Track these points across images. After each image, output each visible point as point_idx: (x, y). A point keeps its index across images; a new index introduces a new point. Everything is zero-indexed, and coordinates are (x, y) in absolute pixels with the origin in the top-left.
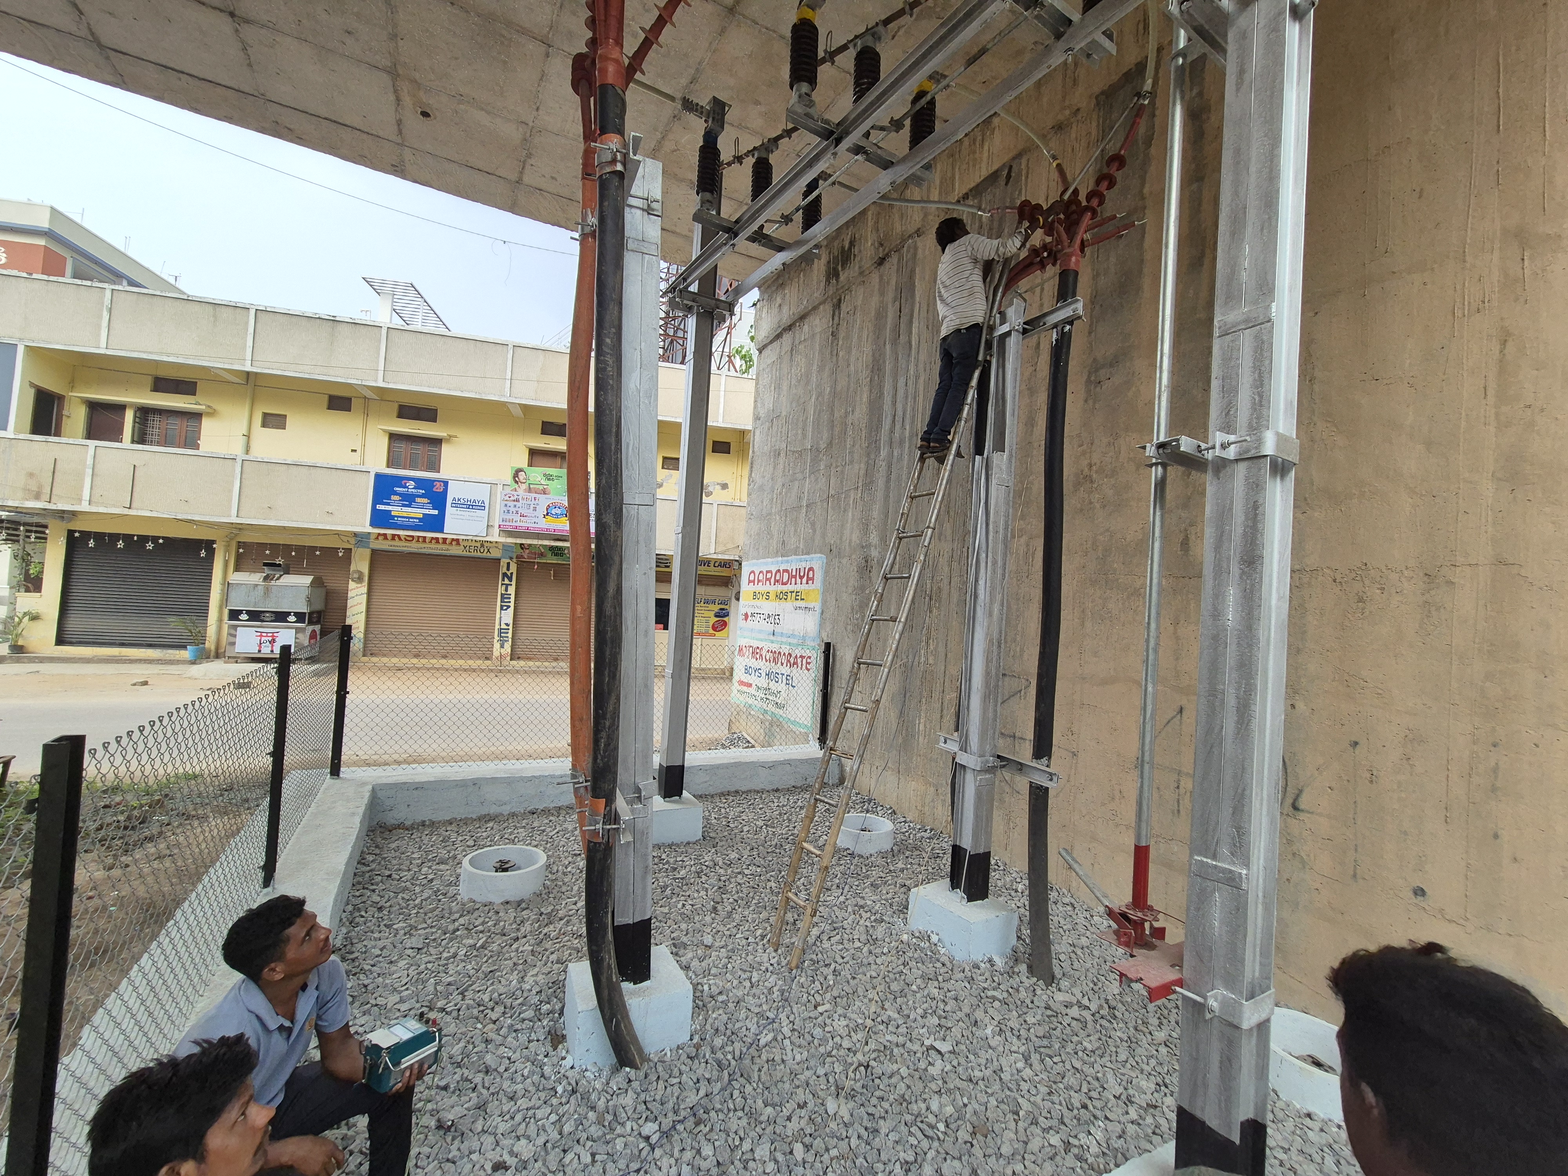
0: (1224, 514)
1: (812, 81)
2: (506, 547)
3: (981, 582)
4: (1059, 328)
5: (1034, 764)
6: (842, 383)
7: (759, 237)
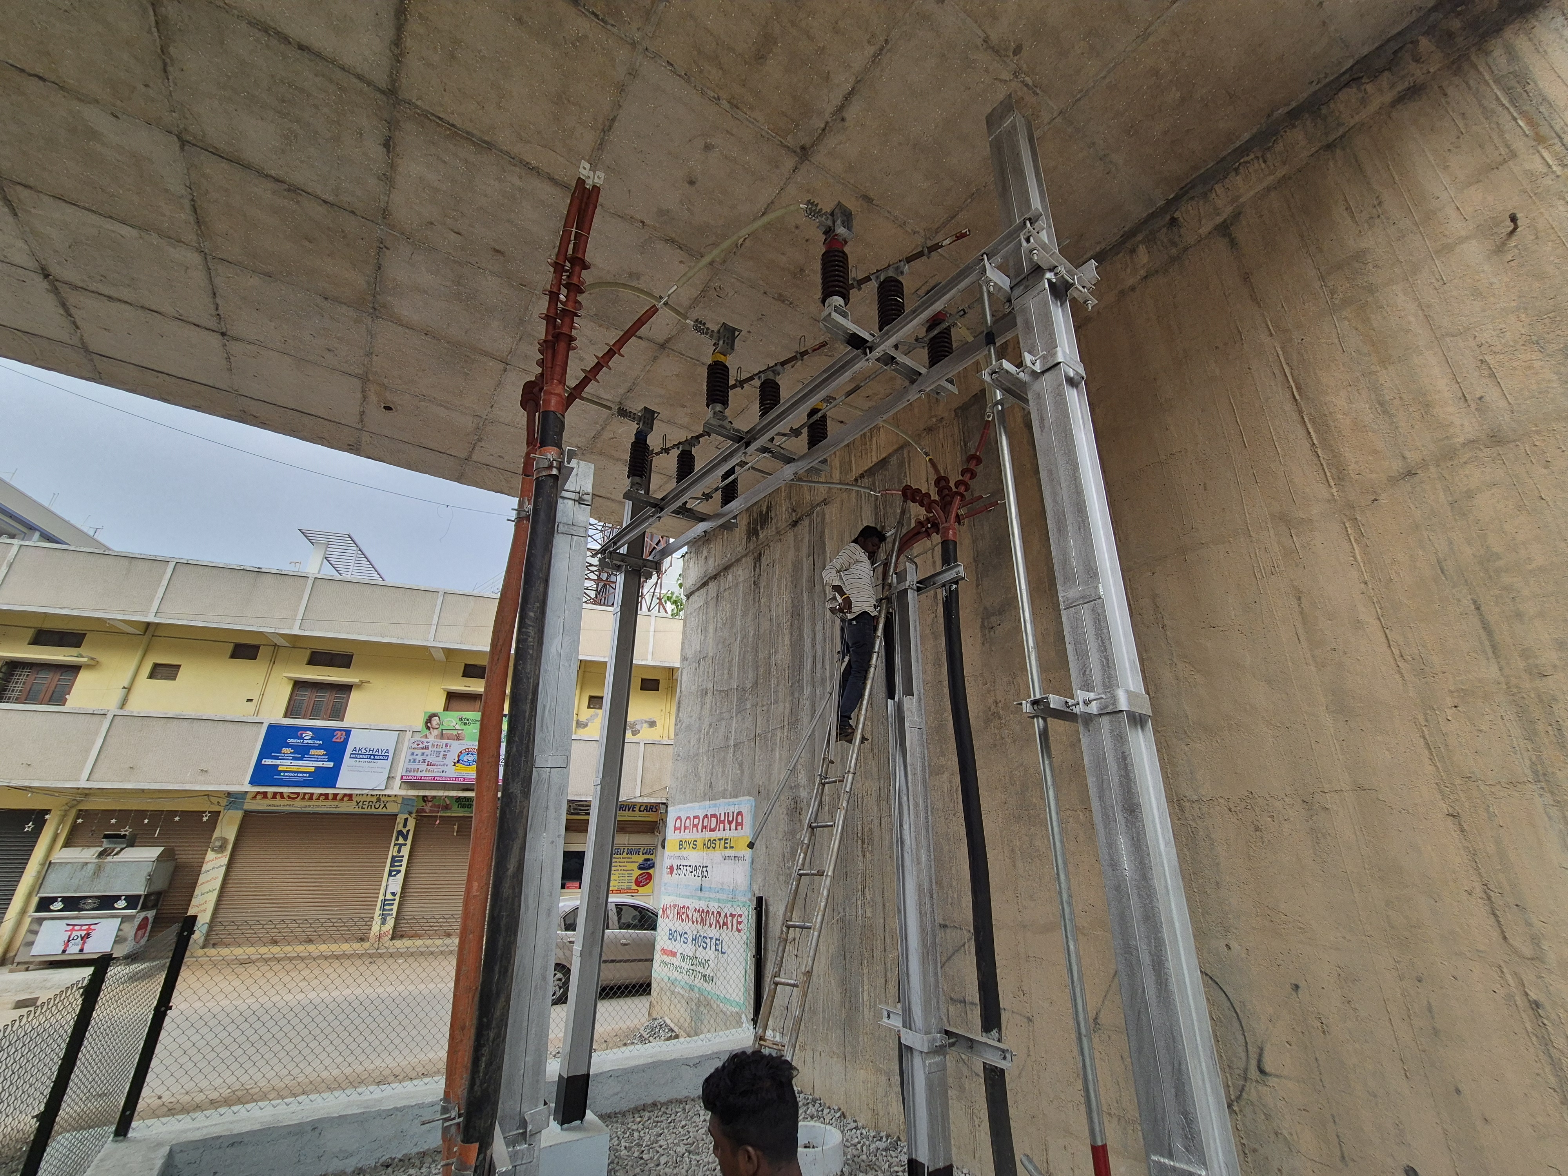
0: (1100, 763)
1: (725, 403)
2: (405, 800)
3: (906, 827)
4: (947, 587)
5: (983, 1039)
6: (765, 626)
7: (684, 511)
